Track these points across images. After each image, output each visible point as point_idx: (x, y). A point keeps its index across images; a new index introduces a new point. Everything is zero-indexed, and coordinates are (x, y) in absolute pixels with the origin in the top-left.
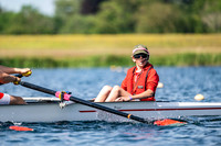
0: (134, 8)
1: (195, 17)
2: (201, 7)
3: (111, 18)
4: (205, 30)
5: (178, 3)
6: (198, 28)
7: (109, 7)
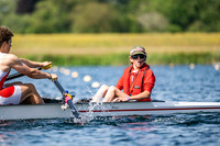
0: (70, 8)
1: (131, 17)
2: (137, 7)
3: (47, 17)
4: (140, 30)
5: (114, 3)
6: (134, 28)
7: (44, 7)
